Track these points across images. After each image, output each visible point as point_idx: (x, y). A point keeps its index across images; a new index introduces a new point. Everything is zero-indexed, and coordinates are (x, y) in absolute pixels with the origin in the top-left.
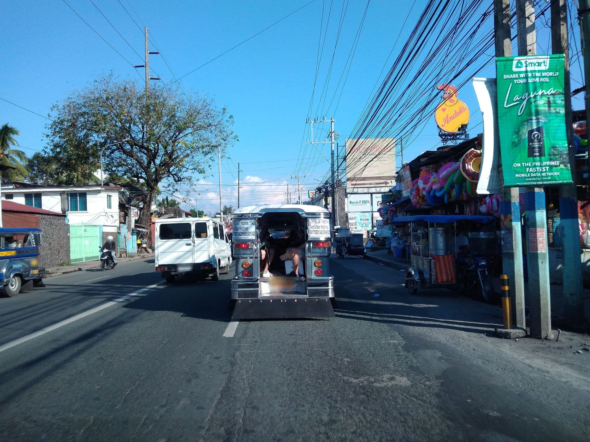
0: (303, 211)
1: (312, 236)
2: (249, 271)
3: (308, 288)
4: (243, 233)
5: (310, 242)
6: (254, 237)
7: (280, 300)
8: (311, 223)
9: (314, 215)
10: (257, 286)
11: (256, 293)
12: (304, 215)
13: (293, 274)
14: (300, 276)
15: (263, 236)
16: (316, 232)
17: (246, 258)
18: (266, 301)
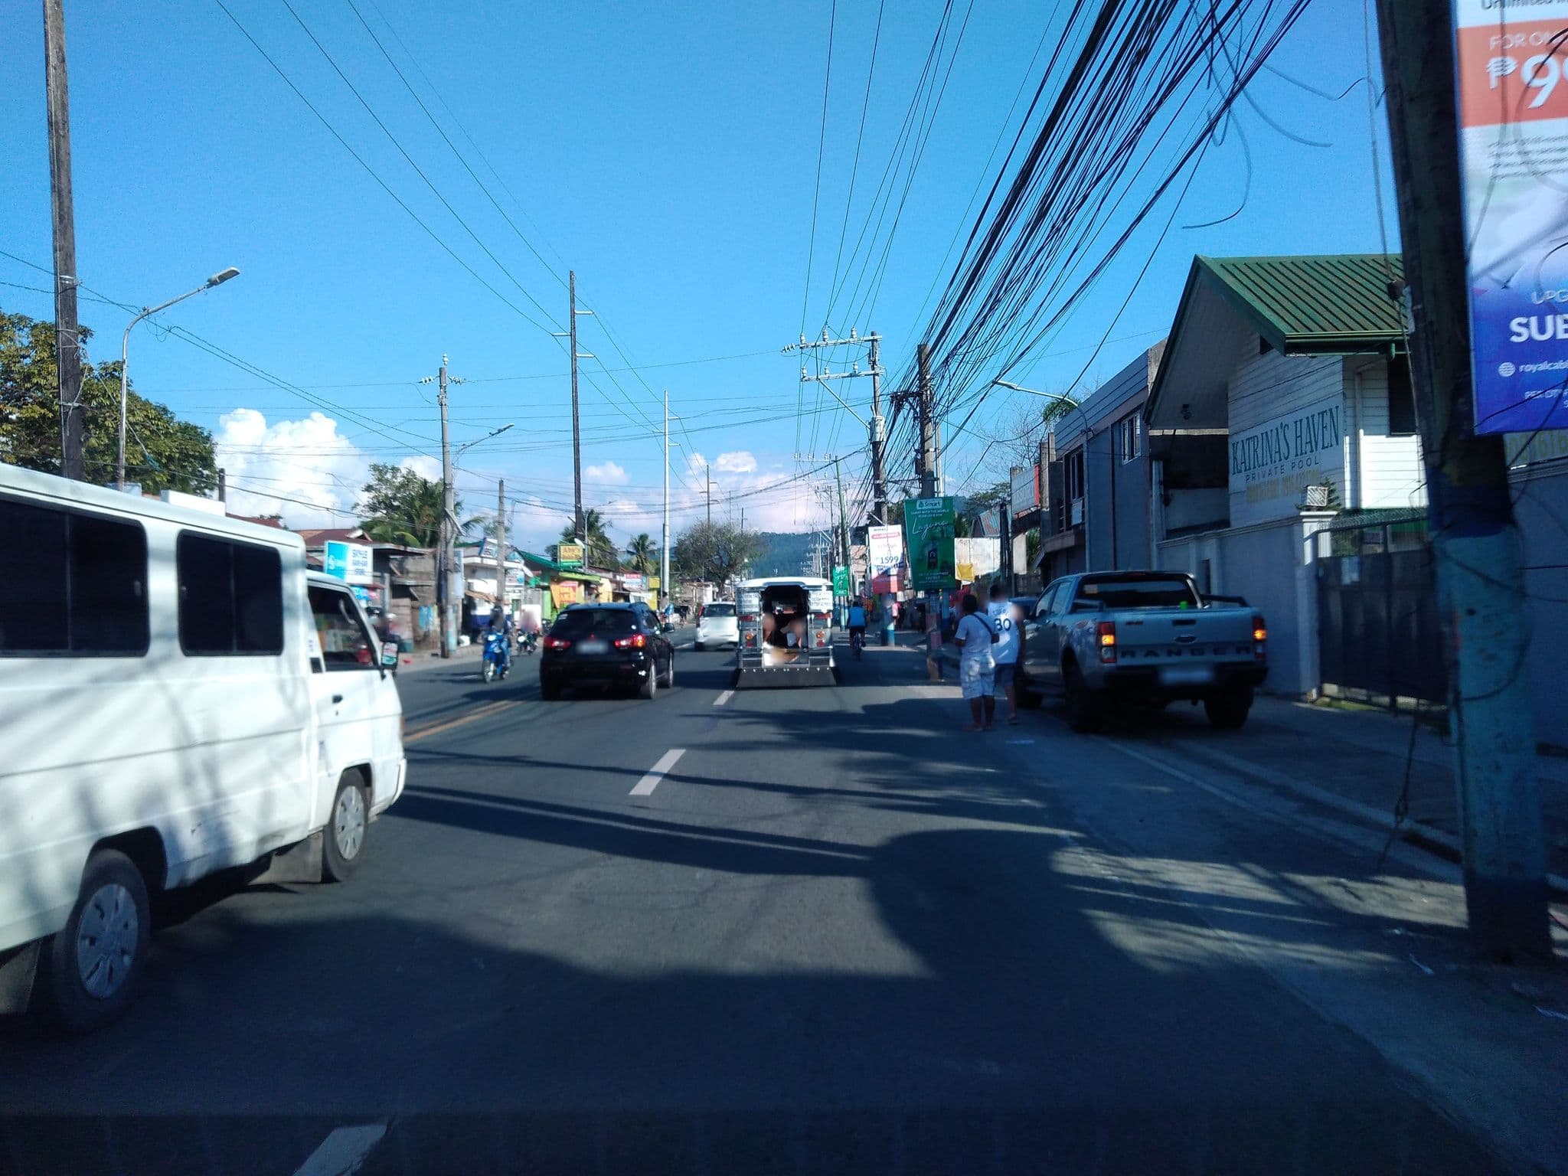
0: (804, 584)
1: (813, 607)
2: (753, 641)
3: (810, 657)
4: (748, 606)
5: (811, 614)
6: (757, 610)
7: (782, 669)
8: (813, 596)
9: (816, 588)
10: (761, 656)
11: (759, 663)
12: (806, 588)
13: (796, 646)
14: (803, 647)
15: (767, 608)
16: (818, 604)
17: (749, 630)
18: (770, 670)
